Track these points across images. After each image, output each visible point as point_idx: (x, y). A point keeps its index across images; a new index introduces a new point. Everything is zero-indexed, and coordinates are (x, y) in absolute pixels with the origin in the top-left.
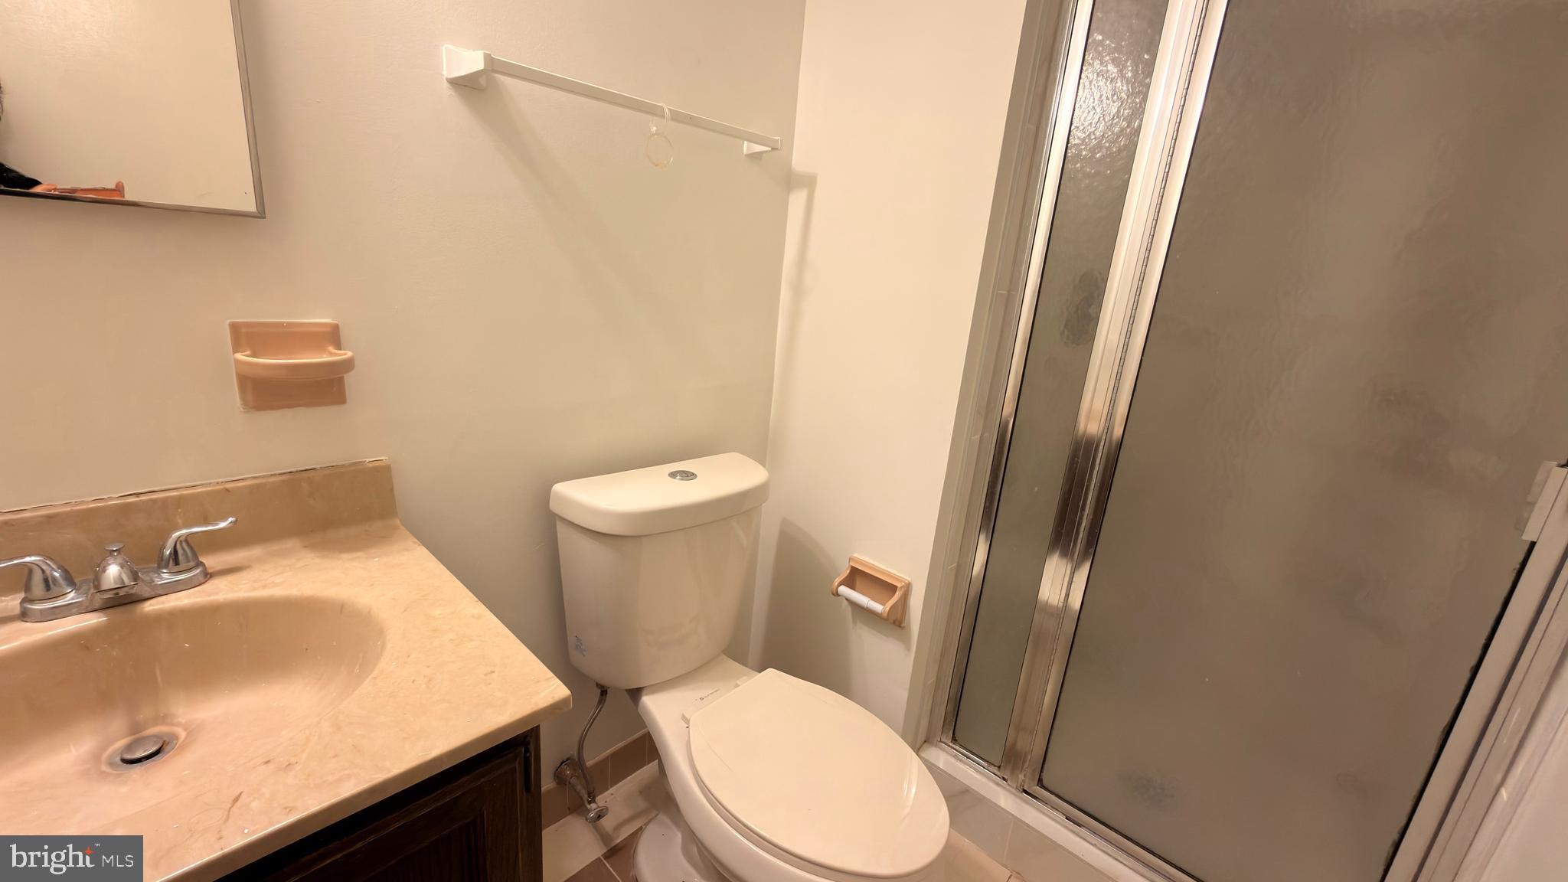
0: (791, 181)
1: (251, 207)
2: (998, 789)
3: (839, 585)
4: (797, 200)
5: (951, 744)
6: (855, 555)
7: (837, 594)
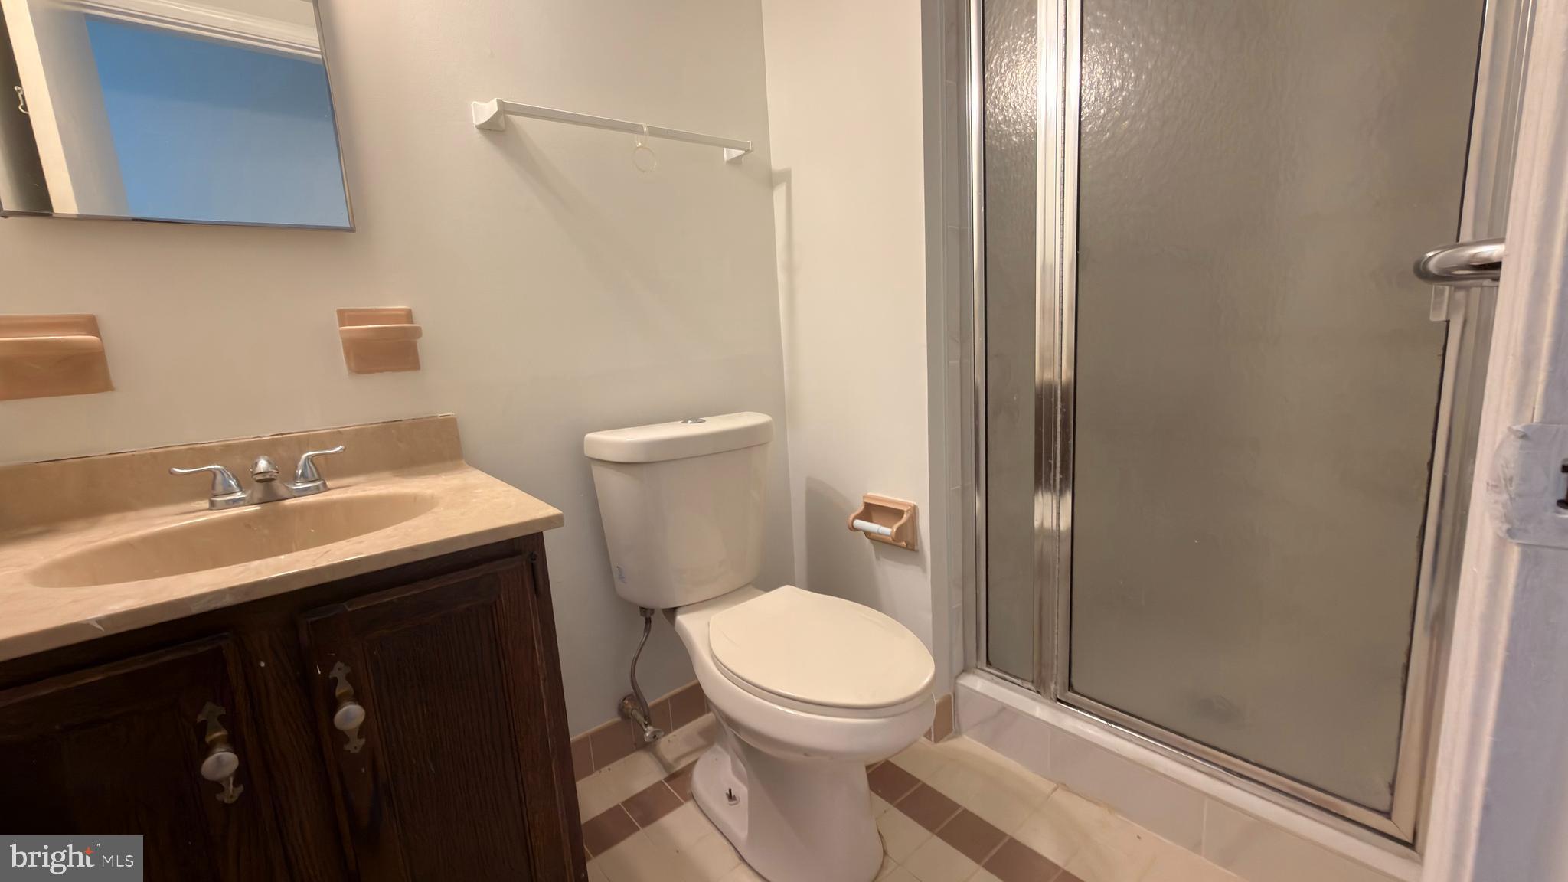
0: (772, 180)
1: (346, 224)
2: (1033, 703)
3: (854, 520)
4: (779, 195)
5: (987, 669)
6: (869, 494)
7: (854, 529)
